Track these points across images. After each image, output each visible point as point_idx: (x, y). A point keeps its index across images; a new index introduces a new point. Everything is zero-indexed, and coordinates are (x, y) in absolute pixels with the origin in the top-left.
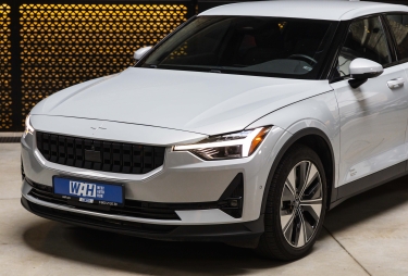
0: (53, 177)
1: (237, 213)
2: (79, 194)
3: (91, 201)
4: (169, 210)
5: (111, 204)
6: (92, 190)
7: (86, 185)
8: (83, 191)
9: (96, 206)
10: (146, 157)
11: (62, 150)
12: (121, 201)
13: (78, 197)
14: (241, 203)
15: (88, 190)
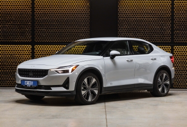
0: (21, 81)
1: (67, 88)
4: (49, 87)
5: (35, 86)
7: (29, 82)
9: (31, 87)
10: (43, 73)
11: (24, 73)
12: (37, 85)
13: (27, 85)
14: (68, 85)
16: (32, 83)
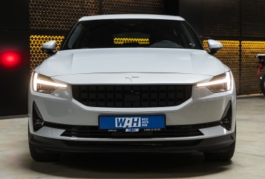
0: (99, 117)
2: (125, 126)
3: (137, 130)
4: (195, 129)
5: (156, 130)
6: (137, 122)
7: (131, 119)
8: (128, 124)
9: (142, 133)
10: (178, 93)
12: (164, 127)
13: (125, 129)
14: (230, 121)
15: (133, 122)
16: (144, 123)
